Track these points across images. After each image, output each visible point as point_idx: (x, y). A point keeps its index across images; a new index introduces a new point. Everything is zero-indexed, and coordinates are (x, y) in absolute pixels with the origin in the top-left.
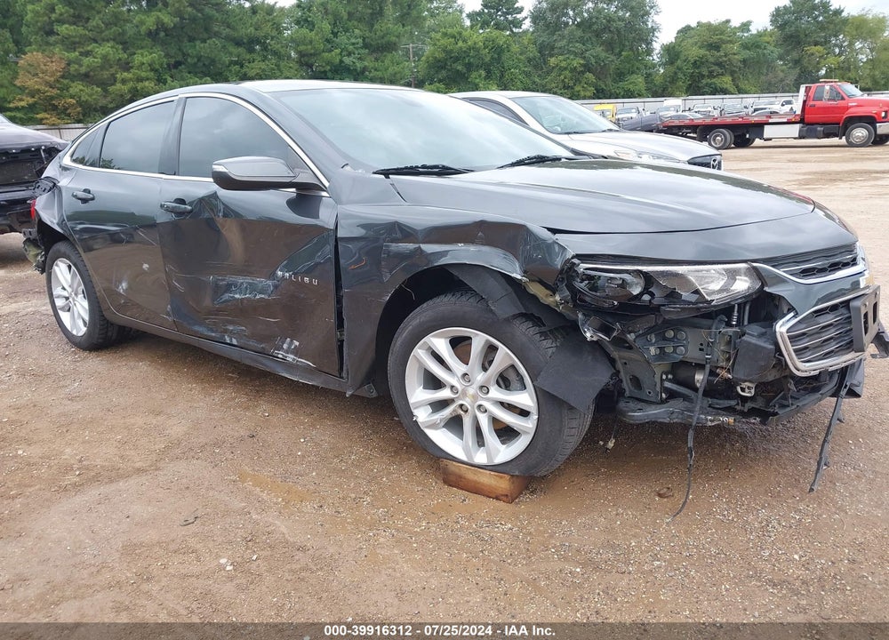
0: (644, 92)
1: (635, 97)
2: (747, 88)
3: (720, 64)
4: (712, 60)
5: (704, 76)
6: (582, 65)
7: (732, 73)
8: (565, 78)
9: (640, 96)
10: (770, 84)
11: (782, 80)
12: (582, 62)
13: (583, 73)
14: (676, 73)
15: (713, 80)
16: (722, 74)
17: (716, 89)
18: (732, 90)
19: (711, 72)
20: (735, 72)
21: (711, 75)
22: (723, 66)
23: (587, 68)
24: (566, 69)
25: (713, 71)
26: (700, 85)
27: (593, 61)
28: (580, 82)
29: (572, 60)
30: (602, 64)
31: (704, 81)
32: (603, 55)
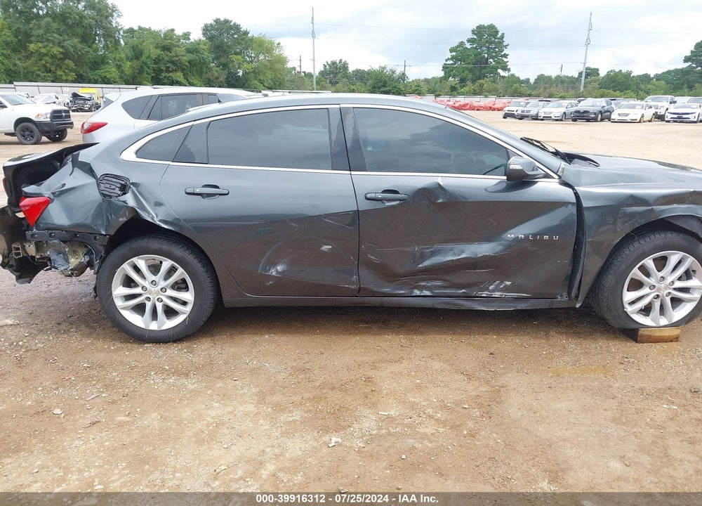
0: (118, 80)
1: (111, 84)
2: (195, 82)
3: (173, 62)
4: (166, 58)
5: (162, 70)
6: (61, 53)
7: (183, 70)
8: (46, 63)
9: (115, 83)
10: (209, 80)
11: (217, 78)
12: (61, 50)
13: (63, 60)
14: (142, 66)
15: (170, 74)
16: (176, 71)
17: (173, 81)
18: (184, 82)
19: (167, 68)
20: (184, 69)
21: (167, 70)
22: (176, 65)
23: (66, 55)
24: (46, 55)
25: (168, 67)
26: (161, 77)
27: (71, 50)
28: (61, 68)
29: (51, 47)
30: (80, 53)
31: (163, 75)
32: (79, 46)
